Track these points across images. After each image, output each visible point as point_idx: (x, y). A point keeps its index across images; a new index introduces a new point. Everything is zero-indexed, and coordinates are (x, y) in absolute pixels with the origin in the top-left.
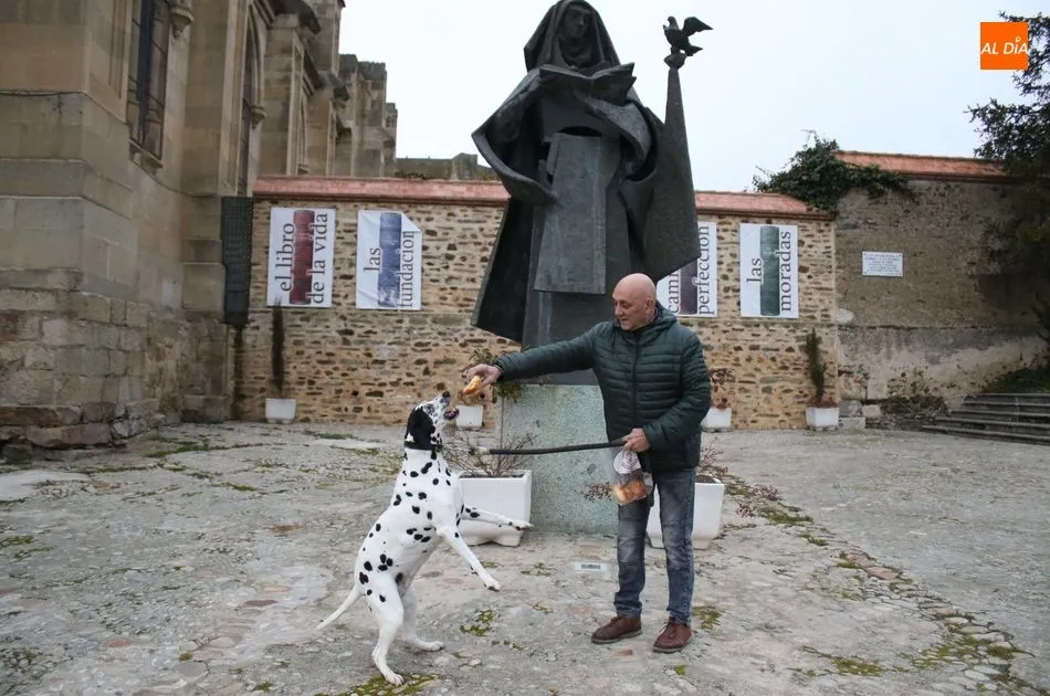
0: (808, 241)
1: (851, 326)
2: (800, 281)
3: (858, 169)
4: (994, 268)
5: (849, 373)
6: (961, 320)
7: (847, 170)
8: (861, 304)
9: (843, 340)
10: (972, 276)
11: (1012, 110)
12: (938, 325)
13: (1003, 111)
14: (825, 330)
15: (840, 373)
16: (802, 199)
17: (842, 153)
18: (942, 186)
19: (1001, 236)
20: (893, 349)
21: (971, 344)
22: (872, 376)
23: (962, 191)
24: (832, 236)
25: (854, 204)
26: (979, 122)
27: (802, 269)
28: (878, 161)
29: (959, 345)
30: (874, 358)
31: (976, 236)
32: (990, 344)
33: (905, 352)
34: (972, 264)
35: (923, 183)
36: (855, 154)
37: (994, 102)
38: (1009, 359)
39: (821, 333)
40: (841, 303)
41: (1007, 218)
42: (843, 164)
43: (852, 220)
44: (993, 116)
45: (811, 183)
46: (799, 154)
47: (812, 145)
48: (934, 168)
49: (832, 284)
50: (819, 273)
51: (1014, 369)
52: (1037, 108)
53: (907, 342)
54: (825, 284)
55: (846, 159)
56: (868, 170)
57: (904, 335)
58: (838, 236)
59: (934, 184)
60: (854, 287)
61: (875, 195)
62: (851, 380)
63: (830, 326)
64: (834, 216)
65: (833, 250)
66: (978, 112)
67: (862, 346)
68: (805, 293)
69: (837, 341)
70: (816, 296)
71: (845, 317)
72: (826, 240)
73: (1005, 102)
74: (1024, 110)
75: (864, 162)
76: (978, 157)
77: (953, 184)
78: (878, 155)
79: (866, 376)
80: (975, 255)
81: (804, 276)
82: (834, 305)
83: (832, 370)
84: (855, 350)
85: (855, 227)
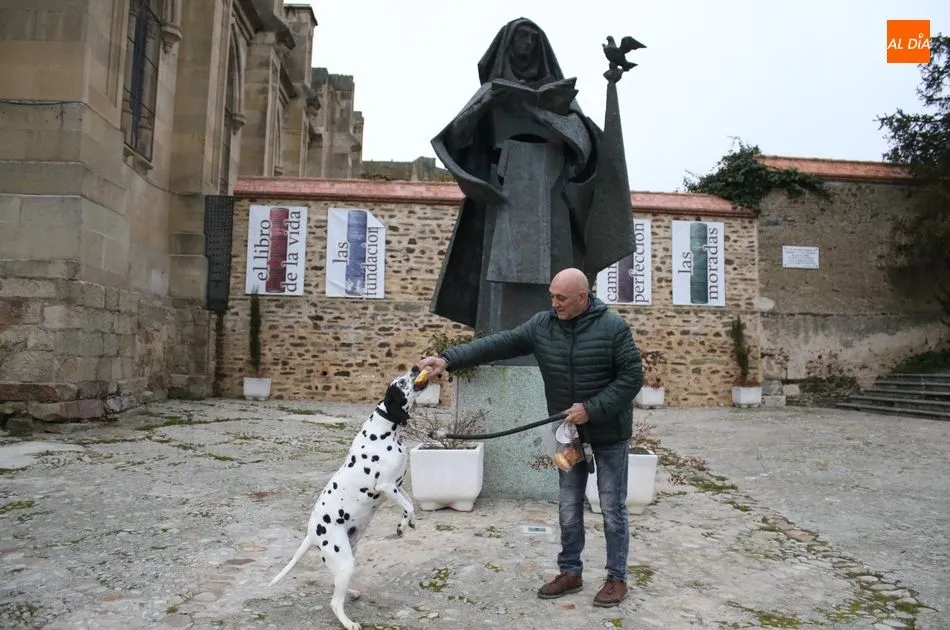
0: (733, 237)
1: (772, 313)
2: (726, 272)
3: (779, 172)
4: (902, 260)
5: (771, 356)
6: (872, 307)
7: (768, 173)
8: (782, 293)
9: (765, 326)
10: (881, 269)
11: (916, 119)
12: (850, 312)
13: (909, 119)
14: (749, 317)
15: (763, 355)
16: (728, 198)
17: (764, 157)
18: (854, 187)
19: (909, 232)
20: (811, 334)
21: (881, 330)
22: (791, 358)
23: (873, 191)
24: (755, 232)
25: (774, 203)
26: (887, 130)
27: (728, 262)
28: (796, 165)
29: (871, 330)
30: (793, 342)
31: (884, 231)
32: (898, 329)
33: (821, 337)
34: (881, 257)
35: (837, 184)
36: (776, 158)
37: (900, 112)
38: (916, 343)
39: (745, 319)
40: (763, 292)
41: (913, 216)
42: (764, 168)
43: (773, 217)
44: (900, 124)
45: (736, 185)
46: (725, 158)
47: (737, 150)
48: (846, 171)
49: (755, 275)
50: (743, 265)
51: (920, 352)
52: (938, 118)
53: (823, 327)
54: (749, 275)
55: (767, 163)
56: (787, 172)
57: (821, 321)
58: (760, 232)
59: (848, 185)
60: (776, 279)
61: (794, 195)
62: (773, 362)
63: (753, 313)
64: (757, 214)
65: (756, 244)
66: (887, 121)
67: (783, 332)
68: (731, 283)
69: (760, 327)
70: (741, 286)
71: (767, 305)
72: (750, 236)
73: (909, 112)
74: (927, 120)
75: (784, 166)
76: (887, 161)
77: (863, 186)
78: (796, 160)
79: (786, 359)
80: (884, 249)
81: (730, 268)
82: (757, 294)
83: (755, 352)
84: (777, 334)
85: (776, 224)
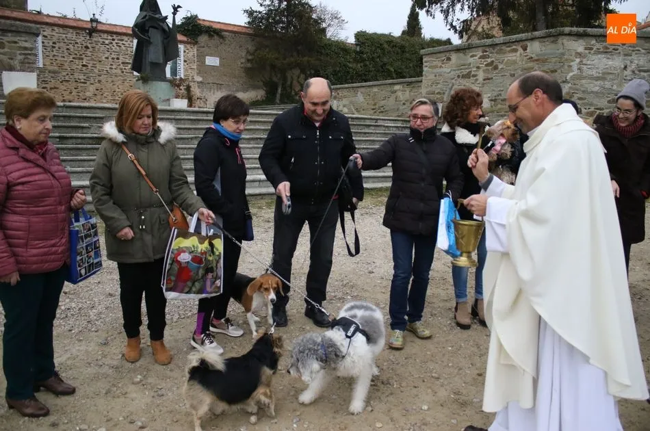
0: (187, 51)
1: (201, 82)
3: (205, 26)
4: (249, 65)
5: (201, 99)
6: (238, 82)
7: (201, 26)
8: (205, 75)
9: (199, 87)
10: (242, 68)
11: (256, 12)
12: (230, 84)
13: (254, 12)
15: (198, 99)
16: (185, 35)
17: (199, 19)
18: (233, 35)
19: (251, 54)
20: (216, 91)
21: (241, 91)
22: (208, 100)
23: (240, 37)
24: (195, 50)
25: (203, 39)
26: (246, 15)
27: (185, 61)
28: (212, 24)
29: (237, 91)
30: (209, 94)
31: (244, 54)
32: (247, 91)
33: (219, 92)
34: (242, 63)
35: (227, 33)
36: (204, 20)
37: (251, 8)
38: (253, 97)
39: (191, 84)
40: (198, 74)
41: (254, 48)
42: (200, 24)
43: (202, 45)
44: (250, 13)
45: (188, 30)
46: (184, 18)
47: (189, 15)
48: (230, 28)
49: (195, 67)
50: (190, 63)
51: (254, 100)
52: (264, 12)
53: (220, 89)
54: (192, 67)
55: (201, 22)
56: (208, 27)
57: (219, 86)
58: (197, 50)
59: (231, 34)
60: (203, 69)
61: (211, 36)
62: (201, 101)
63: (194, 82)
64: (196, 43)
65: (196, 55)
66: (246, 11)
67: (205, 90)
68: (186, 70)
69: (197, 88)
70: (190, 71)
71: (200, 79)
72: (193, 51)
73: (254, 9)
74: (260, 12)
75: (207, 24)
76: (246, 26)
77: (237, 35)
78: (212, 22)
79: (206, 100)
80: (243, 61)
81: (185, 64)
82: (196, 75)
83: (195, 97)
84: (203, 91)
85: (203, 47)
